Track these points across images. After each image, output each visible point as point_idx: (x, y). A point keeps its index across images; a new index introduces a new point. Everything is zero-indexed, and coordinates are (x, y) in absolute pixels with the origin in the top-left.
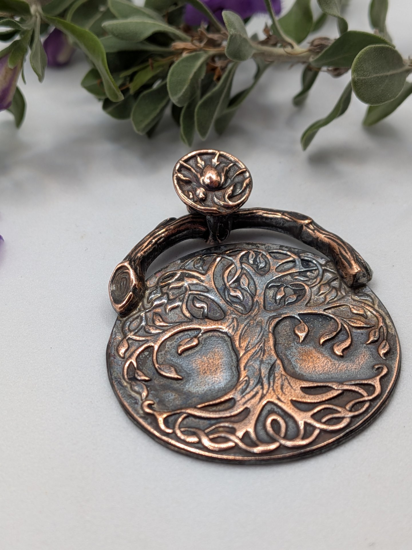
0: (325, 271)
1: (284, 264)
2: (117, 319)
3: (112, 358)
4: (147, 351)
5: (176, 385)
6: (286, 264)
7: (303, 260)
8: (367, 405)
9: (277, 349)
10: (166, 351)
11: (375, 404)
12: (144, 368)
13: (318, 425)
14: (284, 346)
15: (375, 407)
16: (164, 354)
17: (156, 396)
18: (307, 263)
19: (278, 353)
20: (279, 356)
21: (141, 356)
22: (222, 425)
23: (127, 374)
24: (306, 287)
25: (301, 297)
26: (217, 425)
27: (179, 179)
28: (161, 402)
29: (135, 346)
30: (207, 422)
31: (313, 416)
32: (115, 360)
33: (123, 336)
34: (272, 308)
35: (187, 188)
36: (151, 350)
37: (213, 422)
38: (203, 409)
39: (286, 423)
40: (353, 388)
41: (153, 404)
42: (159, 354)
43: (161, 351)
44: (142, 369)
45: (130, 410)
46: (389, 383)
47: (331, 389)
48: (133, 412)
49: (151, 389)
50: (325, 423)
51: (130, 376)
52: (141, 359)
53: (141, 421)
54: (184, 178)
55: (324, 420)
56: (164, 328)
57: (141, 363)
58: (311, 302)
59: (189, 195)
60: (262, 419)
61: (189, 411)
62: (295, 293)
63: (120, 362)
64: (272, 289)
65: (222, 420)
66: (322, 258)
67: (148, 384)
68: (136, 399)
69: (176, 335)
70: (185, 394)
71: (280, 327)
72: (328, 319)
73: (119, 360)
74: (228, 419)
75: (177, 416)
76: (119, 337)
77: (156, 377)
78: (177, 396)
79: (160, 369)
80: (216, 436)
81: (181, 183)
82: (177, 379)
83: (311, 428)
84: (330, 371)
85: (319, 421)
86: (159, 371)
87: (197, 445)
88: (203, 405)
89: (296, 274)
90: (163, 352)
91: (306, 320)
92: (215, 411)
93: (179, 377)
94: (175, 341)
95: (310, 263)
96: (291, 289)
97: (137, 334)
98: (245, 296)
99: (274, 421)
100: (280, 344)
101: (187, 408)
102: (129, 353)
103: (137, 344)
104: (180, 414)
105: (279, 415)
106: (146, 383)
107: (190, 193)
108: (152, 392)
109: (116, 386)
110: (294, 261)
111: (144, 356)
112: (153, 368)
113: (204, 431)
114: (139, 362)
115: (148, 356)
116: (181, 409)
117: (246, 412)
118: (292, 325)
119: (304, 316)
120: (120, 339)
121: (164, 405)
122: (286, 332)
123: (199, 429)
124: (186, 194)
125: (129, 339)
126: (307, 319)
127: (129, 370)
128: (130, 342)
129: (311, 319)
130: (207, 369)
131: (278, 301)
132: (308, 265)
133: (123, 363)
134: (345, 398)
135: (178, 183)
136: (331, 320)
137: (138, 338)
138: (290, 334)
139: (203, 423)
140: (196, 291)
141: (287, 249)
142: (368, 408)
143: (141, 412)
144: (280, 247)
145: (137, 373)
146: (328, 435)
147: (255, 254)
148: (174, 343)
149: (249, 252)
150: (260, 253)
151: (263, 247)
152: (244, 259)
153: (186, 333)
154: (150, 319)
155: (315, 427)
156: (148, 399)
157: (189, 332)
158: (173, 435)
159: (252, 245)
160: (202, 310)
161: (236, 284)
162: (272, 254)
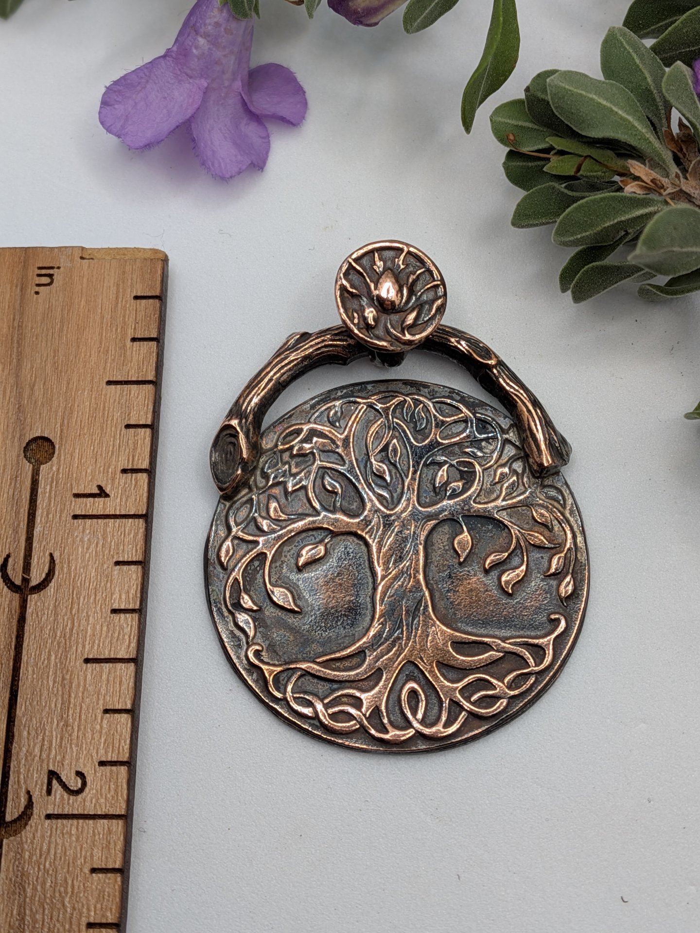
0: (506, 442)
1: (452, 425)
2: (220, 502)
3: (212, 569)
4: (259, 561)
5: (291, 620)
6: (454, 424)
7: (479, 420)
8: (532, 680)
9: (427, 573)
10: (282, 561)
11: (543, 678)
12: (252, 588)
13: (466, 705)
14: (437, 568)
15: (541, 683)
16: (280, 566)
17: (265, 637)
18: (484, 424)
19: (429, 579)
20: (430, 586)
21: (249, 568)
22: (346, 691)
23: (230, 597)
24: (478, 467)
25: (469, 484)
26: (341, 692)
27: (343, 289)
28: (272, 648)
29: (242, 549)
30: (327, 686)
31: (461, 691)
32: (215, 571)
33: (226, 533)
34: (427, 500)
35: (355, 304)
36: (262, 558)
37: (335, 686)
38: (325, 664)
39: (427, 697)
40: (518, 649)
41: (262, 650)
42: (273, 565)
43: (276, 562)
44: (250, 591)
45: (232, 654)
46: (567, 643)
47: (488, 647)
48: (236, 661)
49: (259, 624)
50: (473, 704)
51: (233, 599)
52: (249, 573)
53: (245, 674)
54: (351, 290)
55: (475, 697)
56: (281, 524)
57: (248, 579)
58: (481, 494)
59: (354, 318)
60: (397, 687)
61: (304, 666)
62: (462, 478)
63: (222, 576)
64: (432, 467)
65: (348, 684)
66: (505, 417)
67: (256, 616)
68: (240, 640)
69: (296, 538)
70: (302, 635)
71: (436, 537)
72: (500, 527)
73: (220, 572)
74: (354, 685)
75: (291, 672)
76: (222, 533)
77: (267, 605)
78: (292, 638)
79: (273, 592)
80: (336, 709)
81: (346, 295)
82: (292, 611)
83: (457, 710)
84: (492, 615)
85: (468, 699)
86: (272, 595)
87: (312, 722)
88: (325, 658)
89: (466, 444)
90: (278, 564)
91: (471, 525)
92: (339, 670)
93: (296, 609)
94: (295, 546)
95: (488, 426)
96: (457, 469)
97: (245, 531)
98: (394, 477)
99: (412, 694)
100: (433, 563)
101: (304, 660)
102: (234, 562)
103: (244, 546)
104: (295, 670)
105: (419, 685)
106: (253, 614)
107: (355, 315)
108: (261, 630)
109: (215, 614)
110: (465, 421)
111: (253, 567)
112: (264, 589)
113: (322, 700)
114: (246, 577)
115: (258, 568)
116: (295, 661)
117: (378, 675)
118: (453, 532)
119: (469, 519)
120: (223, 535)
121: (275, 651)
122: (442, 544)
123: (316, 696)
124: (350, 314)
125: (236, 538)
126: (474, 523)
127: (233, 589)
128: (236, 541)
129: (477, 523)
130: (333, 597)
131: (437, 490)
132: (484, 427)
133: (226, 577)
134: (505, 666)
136: (504, 529)
137: (246, 537)
138: (447, 548)
139: (322, 687)
140: (328, 462)
141: (458, 398)
142: (532, 685)
143: (245, 662)
144: (450, 393)
145: (243, 598)
146: (476, 722)
147: (414, 403)
148: (294, 548)
149: (405, 400)
150: (421, 402)
151: (426, 390)
152: (397, 411)
153: (311, 533)
154: (264, 505)
155: (462, 708)
156: (255, 641)
157: (314, 533)
158: (283, 703)
159: (411, 387)
160: (334, 496)
161: (383, 454)
162: (438, 405)
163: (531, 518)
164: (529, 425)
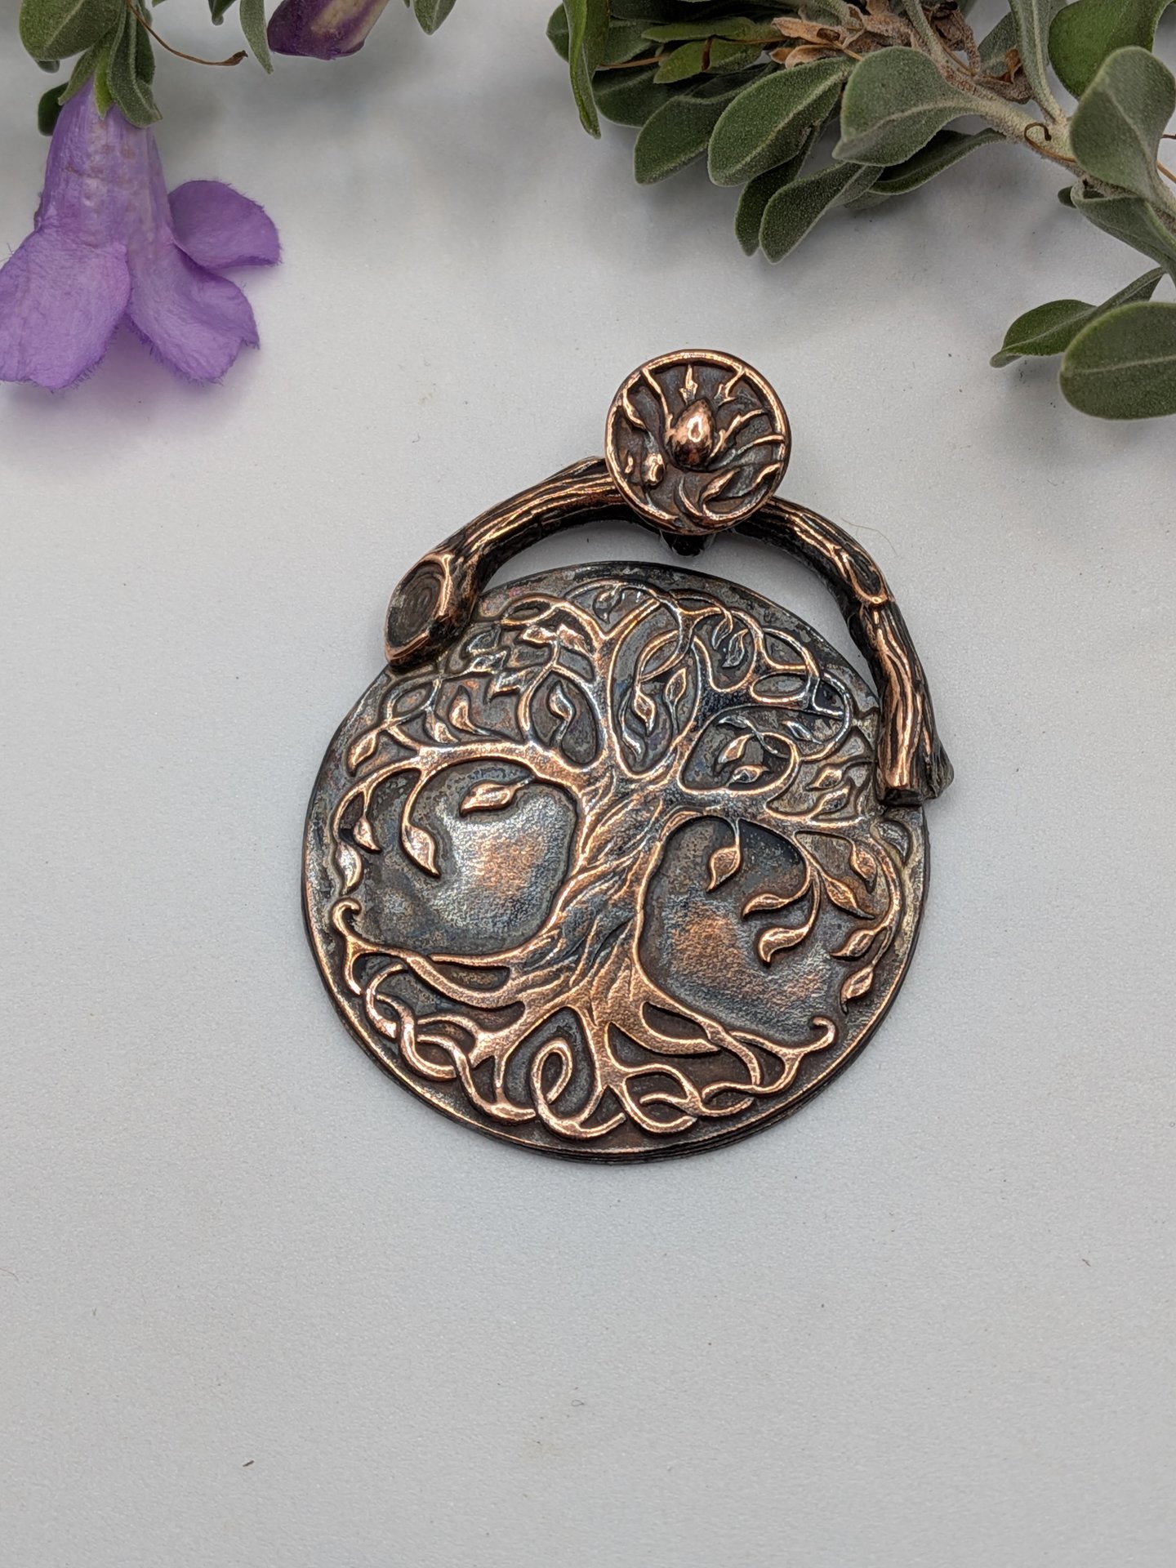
0: (854, 732)
1: (781, 678)
2: (383, 672)
3: (332, 766)
4: (406, 778)
5: (419, 884)
6: (785, 678)
7: (824, 682)
8: (745, 1104)
9: (653, 887)
10: (441, 792)
11: (764, 1107)
12: (381, 817)
13: (630, 1105)
14: (670, 886)
15: (757, 1114)
16: (435, 799)
17: (371, 895)
18: (831, 693)
19: (652, 898)
20: (648, 908)
21: (388, 785)
22: (457, 1019)
23: (342, 817)
24: (794, 753)
25: (773, 775)
26: (448, 1018)
28: (374, 914)
29: (389, 753)
30: (434, 1000)
31: (632, 1081)
32: (336, 771)
33: (375, 719)
34: (697, 779)
36: (413, 778)
37: (445, 1005)
38: (442, 967)
39: (575, 1070)
40: (744, 1051)
41: (357, 912)
42: (426, 794)
43: (431, 790)
44: (375, 819)
45: (311, 903)
46: (819, 1071)
47: (698, 1030)
48: (313, 913)
49: (370, 872)
50: (642, 1107)
51: (346, 823)
52: (384, 792)
53: (318, 939)
55: (648, 1098)
56: (462, 735)
57: (380, 801)
58: (784, 797)
60: (537, 1041)
61: (413, 961)
62: (764, 763)
63: (343, 781)
64: (724, 730)
65: (464, 1009)
66: (867, 695)
67: (372, 859)
68: (330, 886)
69: (477, 763)
70: (427, 912)
71: (688, 837)
72: (793, 858)
73: (342, 775)
74: (473, 1013)
75: (388, 959)
76: (369, 719)
77: (393, 850)
78: (410, 911)
79: (408, 834)
80: (432, 1039)
82: (427, 873)
83: (613, 1107)
84: (725, 985)
85: (635, 1097)
86: (404, 838)
87: (389, 1044)
88: (445, 958)
89: (791, 714)
90: (433, 794)
91: (750, 839)
92: (460, 982)
93: (433, 870)
94: (469, 776)
95: (837, 698)
96: (762, 747)
97: (404, 728)
98: (661, 726)
99: (554, 1059)
100: (668, 877)
101: (415, 951)
102: (370, 767)
103: (394, 750)
104: (396, 959)
105: (572, 1048)
106: (367, 856)
108: (369, 882)
109: (311, 835)
110: (804, 678)
111: (394, 786)
112: (396, 825)
113: (416, 1018)
114: (378, 796)
115: (401, 791)
116: (400, 948)
117: (513, 1010)
118: (717, 839)
119: (751, 828)
120: (369, 723)
121: (376, 922)
122: (693, 853)
123: (410, 1007)
125: (384, 733)
126: (755, 837)
127: (351, 808)
128: (384, 739)
129: (761, 840)
130: (497, 873)
131: (718, 768)
132: (830, 698)
133: (348, 785)
134: (714, 1068)
136: (797, 863)
137: (402, 738)
138: (699, 860)
139: (424, 999)
140: (569, 668)
141: (807, 639)
142: (742, 1113)
143: (326, 920)
144: (797, 627)
145: (361, 826)
146: (636, 1136)
147: (735, 624)
148: (467, 780)
149: (723, 613)
150: (746, 626)
151: (762, 611)
152: (705, 627)
153: (500, 766)
154: (447, 699)
155: (621, 1107)
156: (352, 896)
157: (506, 768)
158: (357, 1001)
159: (741, 598)
160: (558, 721)
161: (658, 685)
162: (770, 640)
163: (846, 860)
164: (895, 715)
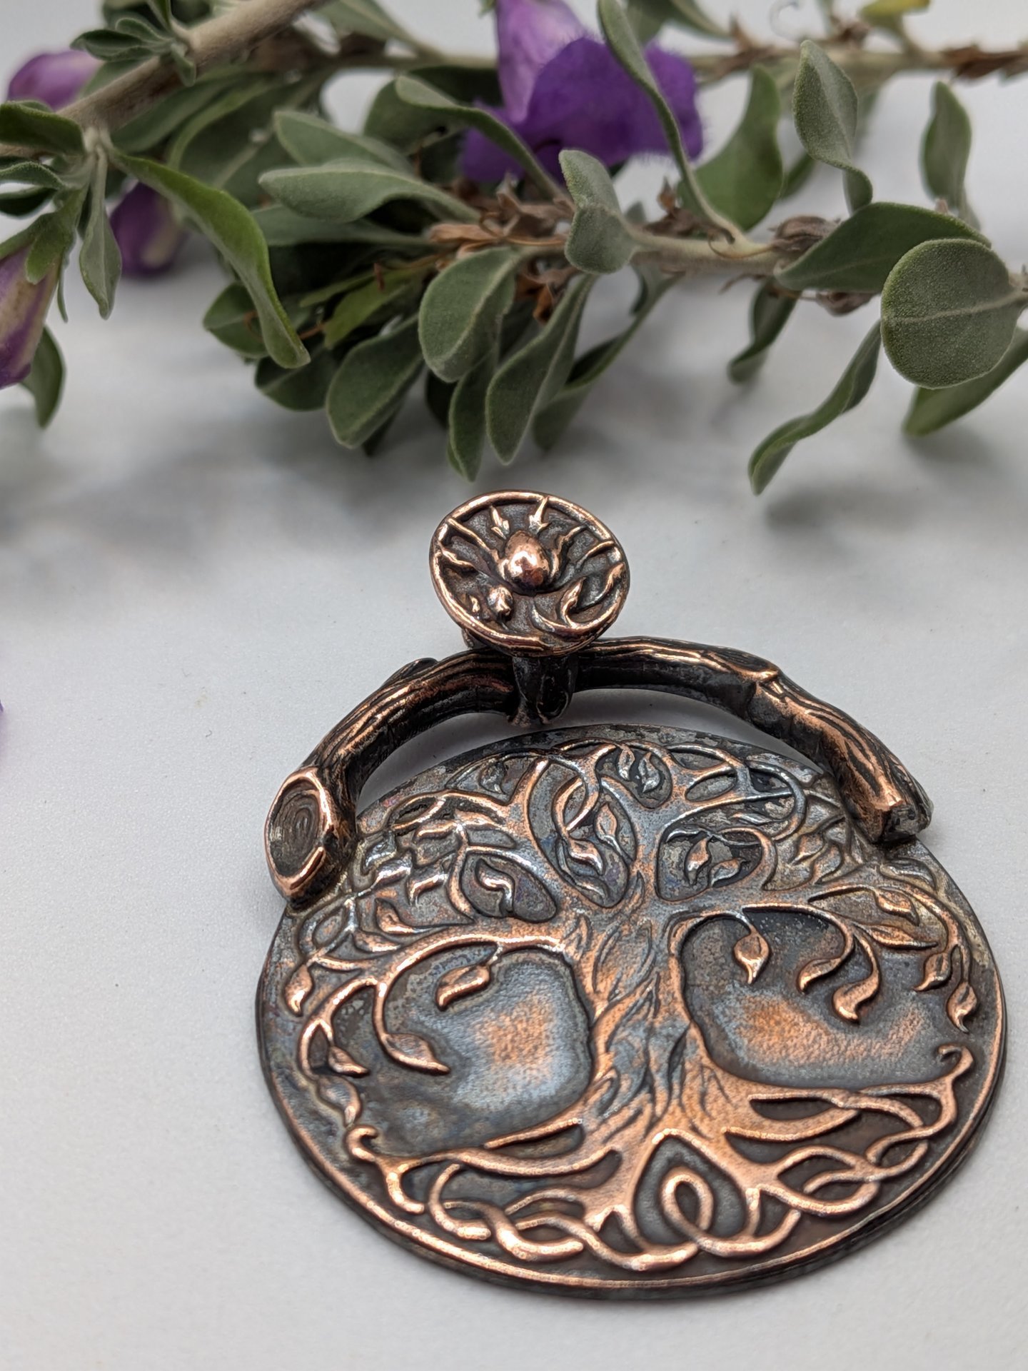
0: (810, 801)
1: (708, 782)
2: (285, 915)
3: (271, 1015)
4: (361, 999)
5: (433, 1088)
6: (712, 780)
7: (754, 772)
8: (921, 1150)
9: (689, 1000)
10: (407, 999)
11: (943, 1146)
12: (352, 1043)
13: (793, 1199)
14: (706, 992)
15: (940, 1155)
16: (403, 1006)
17: (380, 1116)
18: (765, 778)
19: (694, 1010)
20: (696, 1019)
21: (344, 1011)
22: (550, 1193)
23: (309, 1057)
24: (764, 841)
25: (751, 865)
26: (538, 1195)
27: (444, 564)
28: (395, 1132)
29: (329, 983)
30: (511, 1186)
31: (783, 1177)
32: (279, 1019)
33: (298, 959)
34: (676, 893)
35: (467, 585)
36: (369, 996)
37: (527, 1185)
38: (501, 1151)
39: (714, 1192)
40: (887, 1105)
41: (374, 1137)
42: (391, 1005)
43: (395, 999)
44: (347, 1045)
45: (316, 1149)
46: (977, 1093)
47: (826, 1105)
48: (322, 1157)
49: (368, 1096)
50: (812, 1195)
51: (315, 1061)
52: (344, 1020)
53: (343, 1179)
54: (459, 562)
55: (811, 1187)
56: (403, 939)
57: (343, 1028)
58: (775, 879)
59: (471, 605)
60: (652, 1180)
61: (466, 1157)
62: (735, 857)
63: (291, 1026)
64: (677, 843)
65: (551, 1181)
66: (802, 768)
67: (362, 1083)
68: (330, 1123)
69: (433, 959)
70: (455, 1110)
71: (696, 942)
72: (819, 925)
73: (288, 1021)
74: (564, 1180)
75: (435, 1168)
76: (289, 962)
77: (382, 1067)
78: (434, 1116)
79: (392, 1044)
80: (534, 1222)
81: (451, 574)
82: (434, 1073)
83: (778, 1209)
84: (824, 1058)
85: (798, 1189)
86: (390, 1049)
87: (484, 1245)
88: (500, 1141)
89: (737, 807)
90: (400, 1002)
91: (763, 925)
92: (533, 1158)
93: (440, 1067)
94: (430, 974)
95: (773, 780)
96: (726, 845)
97: (335, 955)
98: (609, 862)
99: (683, 1189)
100: (699, 986)
101: (462, 1147)
102: (315, 1003)
103: (334, 979)
104: (443, 1164)
105: (695, 1170)
106: (356, 1082)
107: (474, 600)
108: (372, 1105)
109: (280, 1088)
110: (731, 774)
111: (351, 1010)
112: (374, 1043)
113: (503, 1208)
114: (338, 1025)
115: (362, 1012)
116: (446, 1150)
117: (612, 1162)
118: (729, 936)
119: (758, 915)
120: (292, 965)
121: (402, 1139)
122: (712, 956)
123: (490, 1203)
124: (464, 601)
125: (315, 965)
126: (767, 922)
127: (314, 1046)
128: (317, 973)
129: (775, 922)
130: (513, 1048)
131: (692, 876)
132: (767, 783)
133: (299, 1027)
134: (863, 1132)
135: (443, 574)
136: (827, 927)
137: (336, 965)
138: (722, 960)
139: (499, 1189)
140: (484, 846)
141: (715, 743)
142: (923, 1161)
143: (343, 1157)
144: (700, 736)
145: (335, 1057)
147: (635, 754)
148: (430, 979)
149: (619, 749)
150: (647, 751)
151: (655, 735)
152: (606, 765)
153: (459, 953)
154: (367, 915)
155: (788, 1206)
156: (361, 1123)
157: (466, 951)
158: (424, 1219)
160: (499, 895)
161: (587, 829)
162: (677, 756)
